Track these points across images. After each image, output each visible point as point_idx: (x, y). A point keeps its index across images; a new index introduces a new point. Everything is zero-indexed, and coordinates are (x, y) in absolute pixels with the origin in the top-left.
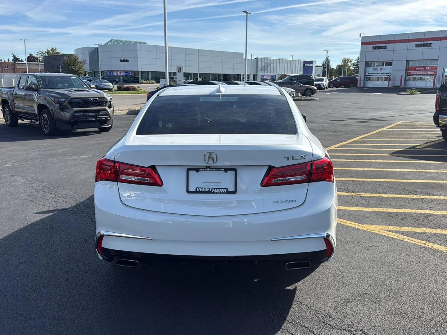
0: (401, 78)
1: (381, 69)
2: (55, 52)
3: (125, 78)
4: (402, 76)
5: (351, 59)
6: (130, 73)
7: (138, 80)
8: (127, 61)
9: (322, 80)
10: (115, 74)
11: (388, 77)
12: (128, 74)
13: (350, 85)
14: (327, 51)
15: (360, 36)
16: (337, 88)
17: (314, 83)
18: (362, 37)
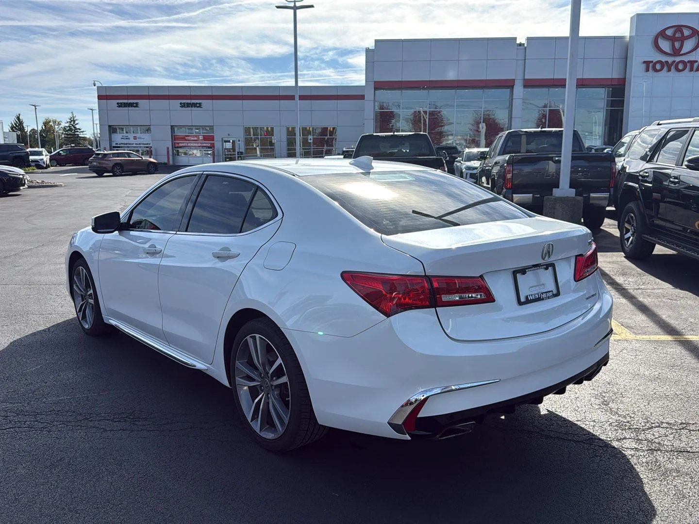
0: (168, 152)
1: (135, 138)
4: (168, 148)
5: (58, 120)
9: (40, 154)
11: (148, 149)
13: (84, 161)
14: (35, 106)
15: (95, 86)
16: (61, 166)
17: (29, 158)
18: (98, 87)
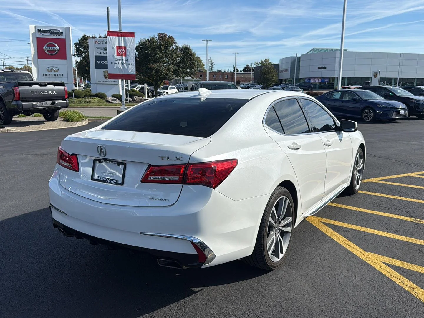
2: (267, 62)
3: (321, 85)
6: (326, 80)
7: (334, 85)
8: (325, 68)
10: (312, 81)
12: (324, 81)
